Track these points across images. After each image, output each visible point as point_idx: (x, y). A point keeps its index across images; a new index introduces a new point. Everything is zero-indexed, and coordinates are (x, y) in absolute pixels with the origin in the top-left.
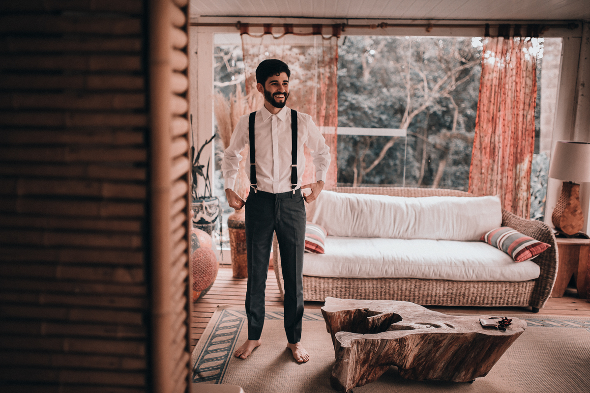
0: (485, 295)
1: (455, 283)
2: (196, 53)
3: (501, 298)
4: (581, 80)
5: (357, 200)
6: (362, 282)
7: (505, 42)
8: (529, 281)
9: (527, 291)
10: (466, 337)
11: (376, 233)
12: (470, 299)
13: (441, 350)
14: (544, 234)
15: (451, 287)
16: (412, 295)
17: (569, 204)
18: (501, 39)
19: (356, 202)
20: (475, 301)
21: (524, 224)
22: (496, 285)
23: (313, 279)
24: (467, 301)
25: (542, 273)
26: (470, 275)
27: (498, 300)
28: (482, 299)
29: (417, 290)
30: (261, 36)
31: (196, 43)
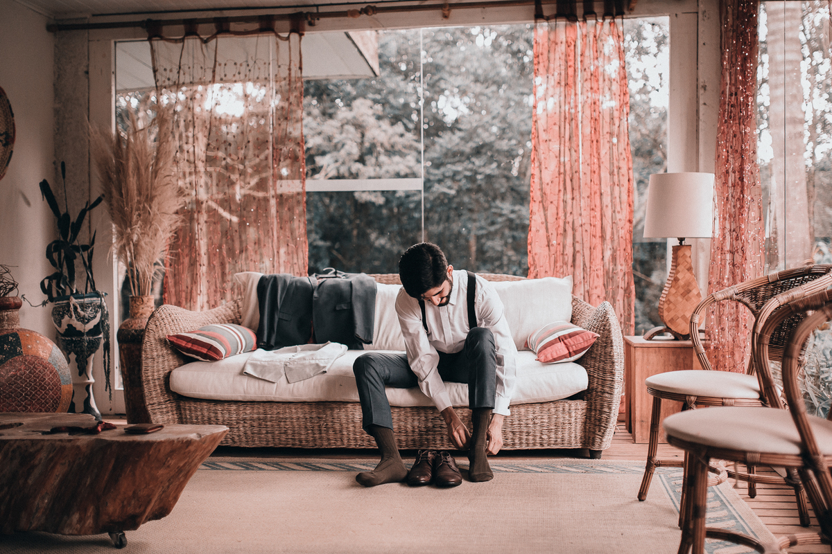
2: (87, 73)
4: (701, 81)
7: (572, 28)
27: (524, 437)
30: (182, 40)
31: (87, 58)
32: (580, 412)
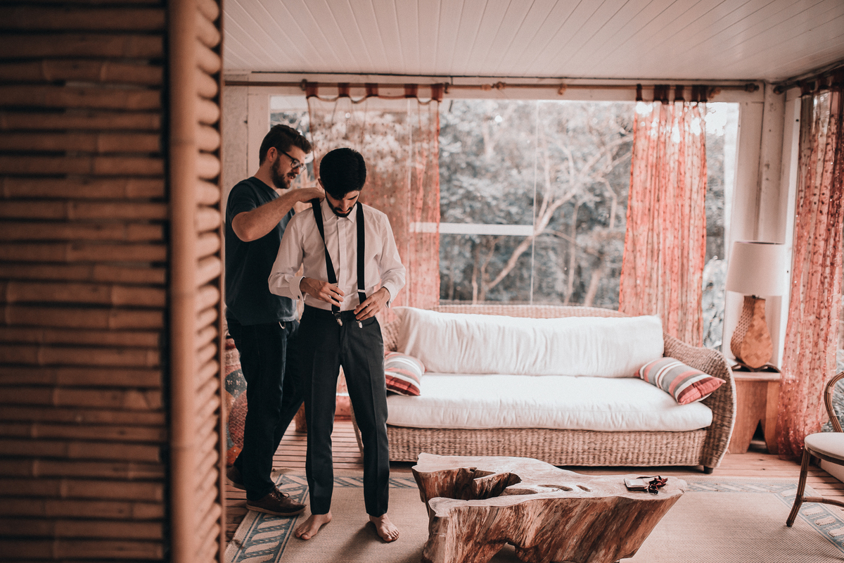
0: (640, 451)
1: (598, 434)
2: (246, 122)
3: (661, 454)
4: (765, 160)
5: (467, 322)
6: (471, 434)
7: (664, 108)
8: (698, 430)
9: (696, 445)
10: (605, 503)
11: (492, 367)
12: (619, 456)
13: (572, 521)
14: (717, 365)
15: (593, 440)
16: (540, 451)
18: (658, 104)
19: (465, 325)
20: (626, 459)
21: (692, 353)
22: (653, 437)
23: (405, 431)
24: (616, 459)
25: (715, 419)
26: (618, 422)
27: (658, 457)
28: (635, 456)
29: (547, 444)
30: (335, 100)
31: (246, 108)
32: (701, 439)
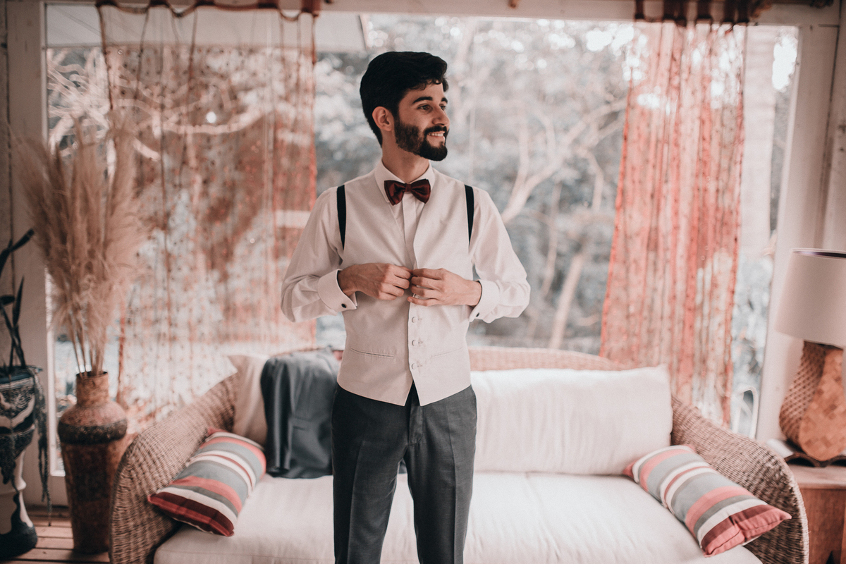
2: (5, 45)
4: (839, 118)
7: (680, 34)
17: (820, 392)
18: (670, 26)
30: (145, 11)
31: (4, 24)
